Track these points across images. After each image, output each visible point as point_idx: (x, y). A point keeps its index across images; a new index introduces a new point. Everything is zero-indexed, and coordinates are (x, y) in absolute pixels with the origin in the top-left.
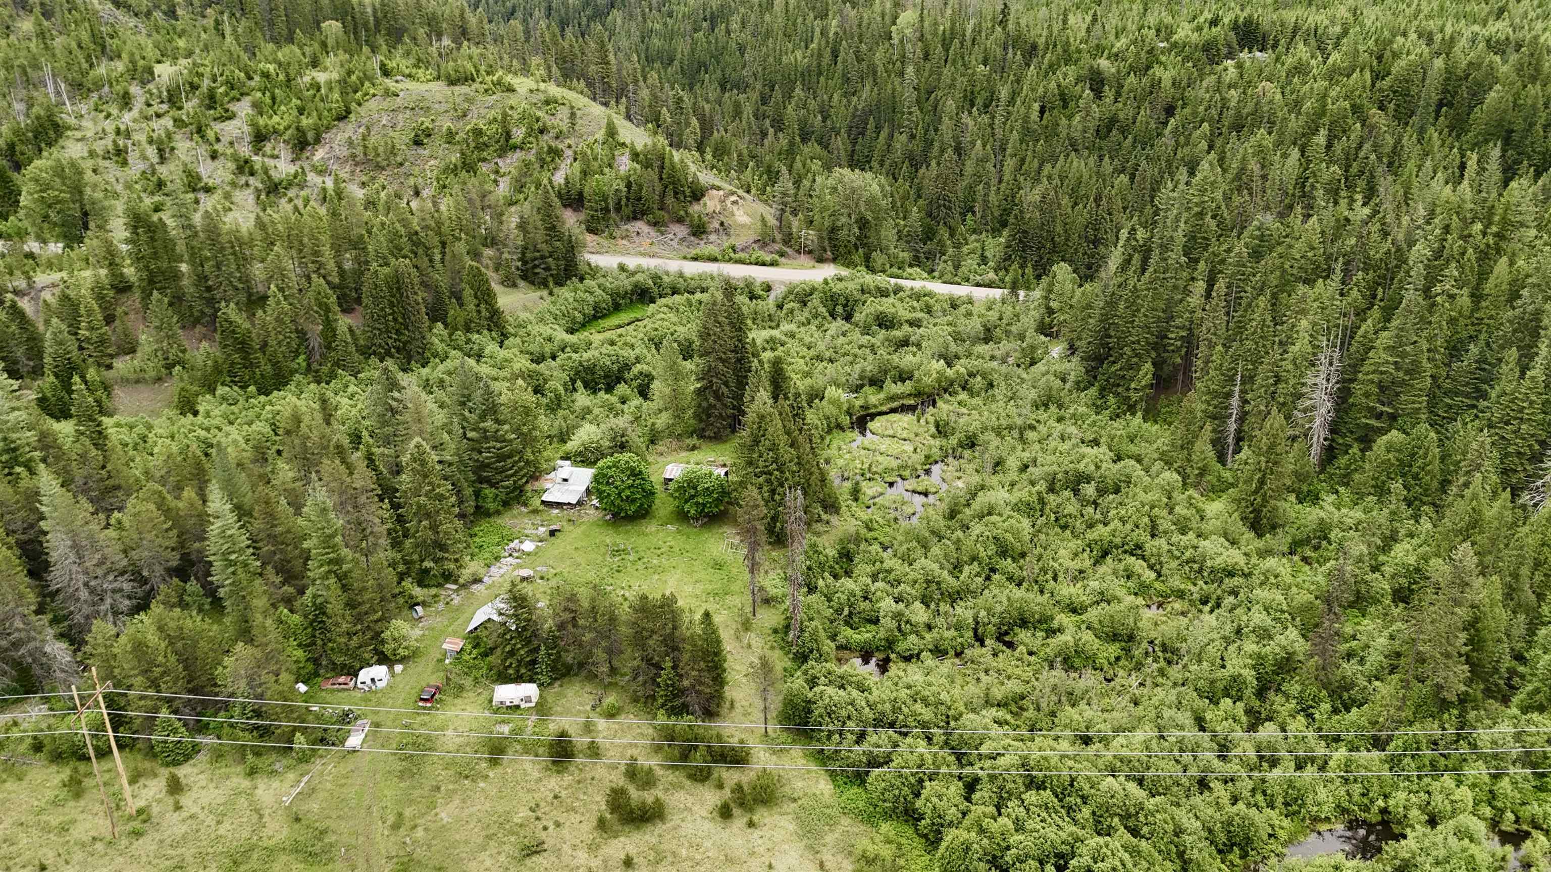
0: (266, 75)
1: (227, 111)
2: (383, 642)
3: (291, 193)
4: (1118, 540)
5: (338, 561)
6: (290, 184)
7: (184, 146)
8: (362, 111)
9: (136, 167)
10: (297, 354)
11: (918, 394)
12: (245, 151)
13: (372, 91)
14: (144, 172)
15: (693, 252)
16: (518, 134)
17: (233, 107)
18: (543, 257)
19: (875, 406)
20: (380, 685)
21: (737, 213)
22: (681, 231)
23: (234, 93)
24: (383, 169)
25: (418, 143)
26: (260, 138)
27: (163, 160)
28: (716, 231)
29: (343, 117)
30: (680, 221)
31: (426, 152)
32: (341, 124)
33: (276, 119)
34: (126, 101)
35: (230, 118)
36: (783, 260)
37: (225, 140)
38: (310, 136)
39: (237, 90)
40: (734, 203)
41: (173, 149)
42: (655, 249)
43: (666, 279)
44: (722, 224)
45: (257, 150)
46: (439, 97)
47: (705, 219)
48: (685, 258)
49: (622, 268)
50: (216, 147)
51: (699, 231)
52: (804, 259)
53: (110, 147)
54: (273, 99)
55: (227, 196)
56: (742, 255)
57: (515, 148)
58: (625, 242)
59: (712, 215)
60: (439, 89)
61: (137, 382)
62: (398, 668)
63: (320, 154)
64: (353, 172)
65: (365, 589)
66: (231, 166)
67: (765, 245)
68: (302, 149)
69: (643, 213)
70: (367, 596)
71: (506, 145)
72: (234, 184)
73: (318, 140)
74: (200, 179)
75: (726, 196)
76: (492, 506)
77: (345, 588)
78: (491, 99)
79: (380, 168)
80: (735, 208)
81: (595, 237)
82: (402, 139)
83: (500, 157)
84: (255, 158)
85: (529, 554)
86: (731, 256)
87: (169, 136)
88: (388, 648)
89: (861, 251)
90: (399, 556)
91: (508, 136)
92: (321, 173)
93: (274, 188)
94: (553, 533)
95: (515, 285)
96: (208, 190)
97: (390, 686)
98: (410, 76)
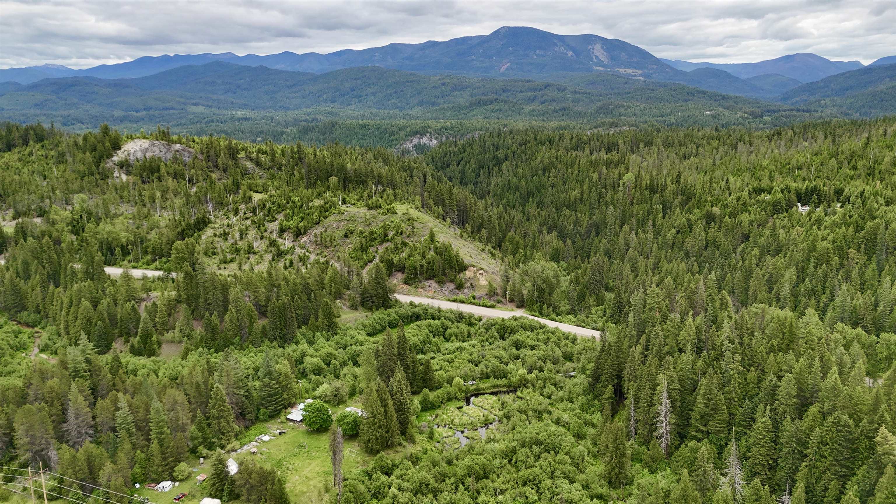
0: (294, 202)
1: (274, 217)
2: (174, 471)
3: (287, 257)
4: (531, 477)
5: (162, 433)
6: (288, 252)
7: (252, 233)
8: (327, 221)
9: (230, 241)
10: (236, 335)
11: (509, 386)
12: (274, 236)
13: (333, 211)
14: (232, 244)
15: (454, 297)
16: (391, 234)
17: (276, 216)
18: (371, 297)
19: (484, 390)
20: (166, 490)
21: (481, 279)
22: (451, 286)
23: (280, 210)
24: (328, 248)
25: (346, 236)
26: (282, 231)
27: (241, 238)
28: (469, 287)
29: (317, 223)
30: (452, 281)
31: (348, 241)
32: (317, 226)
33: (292, 222)
34: (236, 212)
35: (274, 221)
36: (499, 305)
37: (269, 230)
38: (302, 231)
39: (281, 208)
40: (480, 274)
41: (247, 234)
42: (435, 295)
43: (430, 311)
44: (471, 284)
45: (280, 236)
46: (362, 215)
47: (464, 280)
48: (449, 300)
49: (411, 304)
50: (264, 234)
51: (460, 287)
52: (510, 306)
53: (222, 232)
54: (293, 213)
55: (261, 257)
56: (476, 301)
57: (388, 241)
58: (421, 290)
59: (467, 280)
60: (363, 210)
61: (172, 342)
62: (177, 484)
63: (305, 239)
64: (315, 248)
65: (169, 447)
66: (267, 242)
67: (491, 297)
68: (297, 237)
69: (434, 277)
70: (169, 450)
71: (384, 239)
72: (266, 251)
73: (305, 233)
74: (253, 248)
75: (477, 270)
76: (261, 417)
77: (161, 446)
78: (384, 217)
79: (326, 247)
80: (481, 276)
81: (409, 287)
82: (339, 234)
83: (380, 245)
84: (278, 240)
85: (264, 442)
86: (473, 301)
87: (247, 229)
88: (174, 474)
89: (538, 303)
90: (201, 434)
91: (386, 235)
92: (302, 248)
93: (280, 254)
94: (280, 434)
95: (356, 309)
96: (255, 253)
97: (170, 491)
98: (354, 204)
